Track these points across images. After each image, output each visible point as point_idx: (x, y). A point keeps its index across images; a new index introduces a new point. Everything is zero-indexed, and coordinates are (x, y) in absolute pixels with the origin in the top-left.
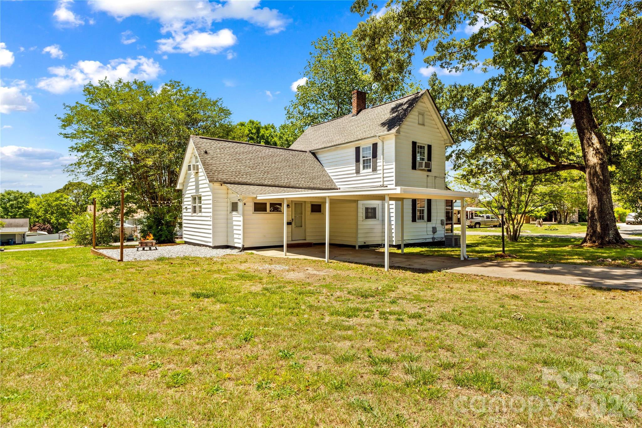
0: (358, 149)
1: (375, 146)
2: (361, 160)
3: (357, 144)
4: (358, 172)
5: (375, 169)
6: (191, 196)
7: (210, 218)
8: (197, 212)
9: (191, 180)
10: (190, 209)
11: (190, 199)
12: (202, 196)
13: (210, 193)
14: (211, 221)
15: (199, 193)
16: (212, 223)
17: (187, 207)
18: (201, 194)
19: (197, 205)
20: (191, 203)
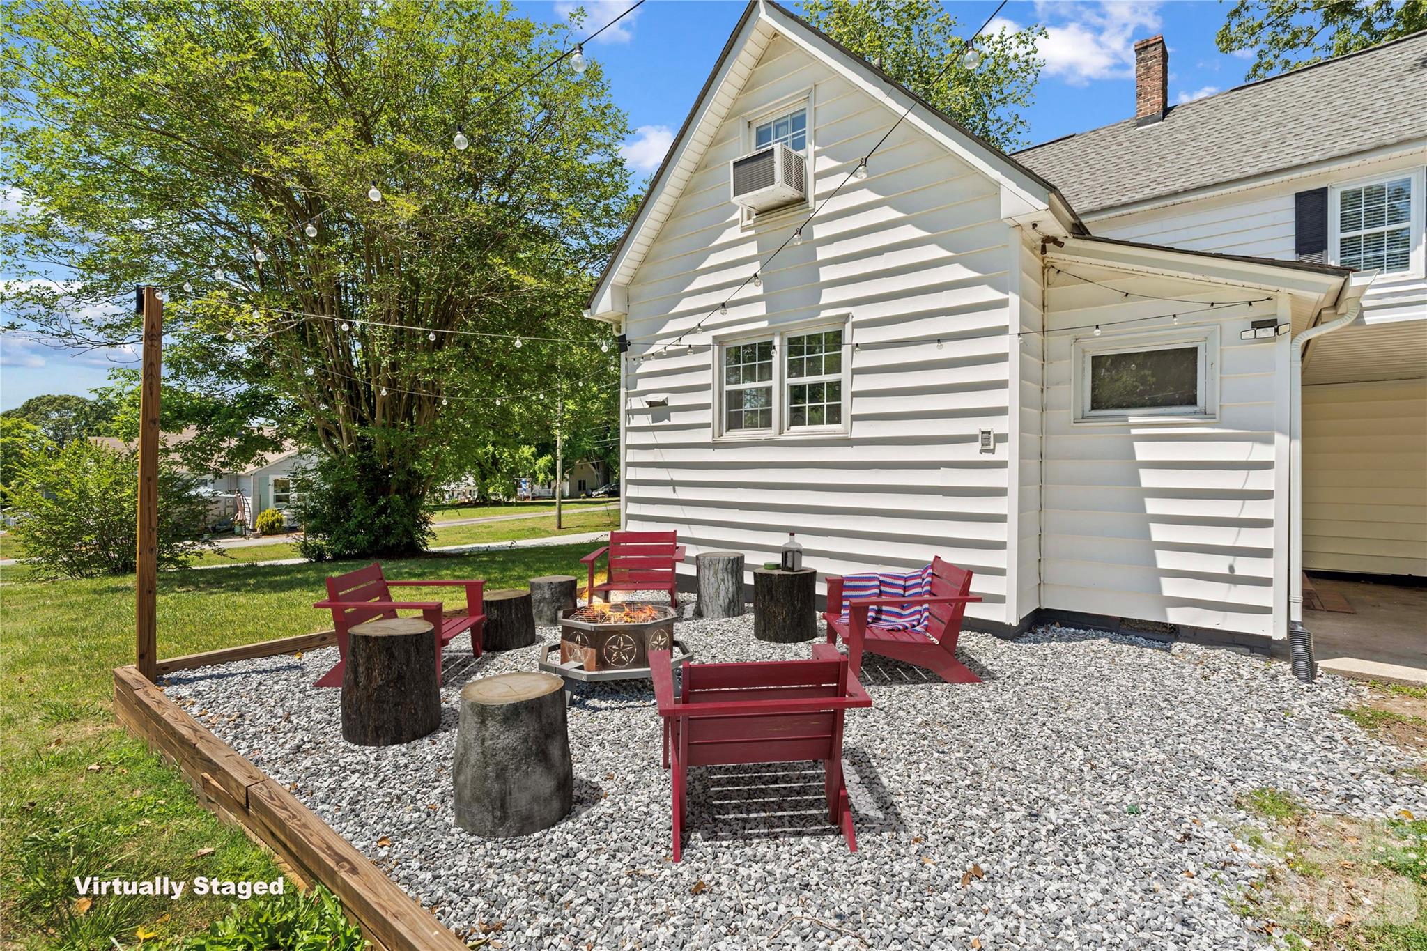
2: (1335, 235)
6: (710, 342)
7: (978, 446)
8: (768, 424)
9: (714, 260)
10: (705, 407)
11: (706, 358)
12: (857, 325)
13: (987, 294)
14: (1002, 465)
15: (824, 314)
16: (1005, 478)
17: (664, 403)
18: (847, 317)
19: (779, 382)
20: (705, 378)
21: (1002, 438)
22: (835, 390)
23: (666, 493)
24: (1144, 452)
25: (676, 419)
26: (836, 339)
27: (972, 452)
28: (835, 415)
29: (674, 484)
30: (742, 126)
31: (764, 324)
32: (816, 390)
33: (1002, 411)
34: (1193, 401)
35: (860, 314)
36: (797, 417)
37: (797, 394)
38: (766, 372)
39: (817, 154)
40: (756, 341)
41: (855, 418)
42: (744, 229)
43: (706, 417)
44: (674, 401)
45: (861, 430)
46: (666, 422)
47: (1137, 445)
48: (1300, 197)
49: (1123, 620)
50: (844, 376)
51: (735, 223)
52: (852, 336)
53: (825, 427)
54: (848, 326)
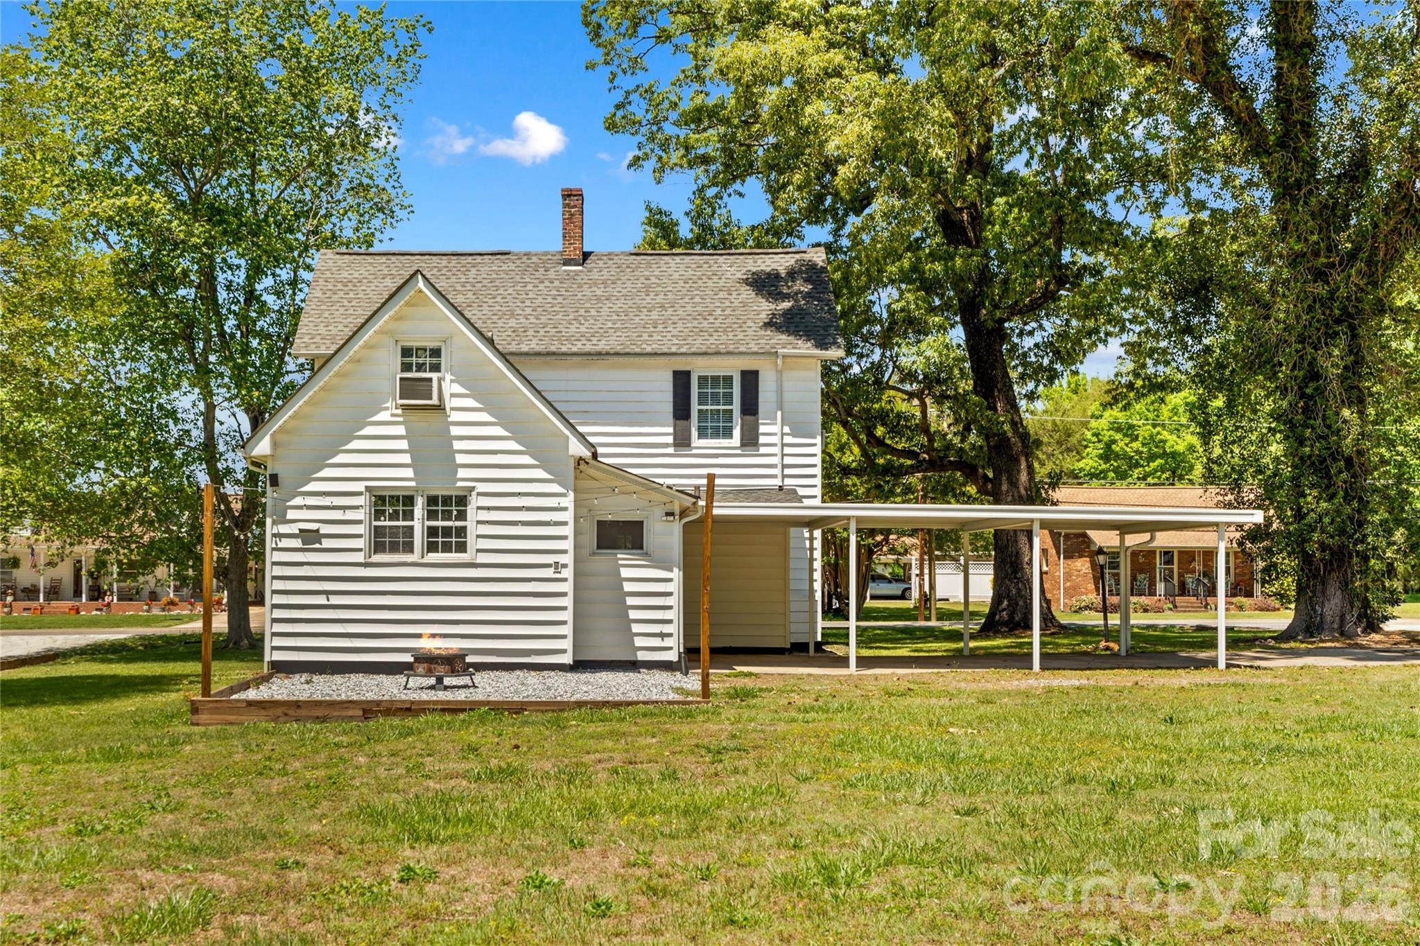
0: (681, 380)
1: (750, 380)
2: (695, 407)
3: (681, 364)
4: (682, 441)
5: (750, 440)
6: (363, 489)
7: (552, 570)
8: (411, 551)
9: (368, 431)
10: (360, 536)
11: (359, 501)
12: (479, 494)
13: (556, 488)
14: (565, 580)
15: (460, 484)
16: (568, 587)
17: (318, 531)
18: (473, 488)
19: (419, 522)
20: (359, 515)
21: (565, 566)
22: (462, 532)
23: (321, 600)
24: (625, 573)
25: (327, 543)
26: (462, 501)
27: (549, 573)
28: (462, 548)
29: (328, 593)
30: (392, 343)
31: (413, 484)
32: (447, 532)
33: (565, 552)
34: (642, 548)
35: (482, 488)
36: (432, 547)
37: (432, 532)
38: (409, 515)
39: (452, 381)
40: (401, 493)
41: (478, 551)
42: (393, 415)
43: (359, 543)
44: (325, 529)
45: (483, 558)
46: (317, 546)
47: (622, 569)
48: (676, 373)
49: (612, 662)
50: (470, 524)
51: (387, 409)
52: (474, 502)
53: (454, 555)
54: (474, 493)
